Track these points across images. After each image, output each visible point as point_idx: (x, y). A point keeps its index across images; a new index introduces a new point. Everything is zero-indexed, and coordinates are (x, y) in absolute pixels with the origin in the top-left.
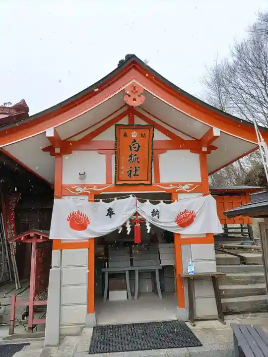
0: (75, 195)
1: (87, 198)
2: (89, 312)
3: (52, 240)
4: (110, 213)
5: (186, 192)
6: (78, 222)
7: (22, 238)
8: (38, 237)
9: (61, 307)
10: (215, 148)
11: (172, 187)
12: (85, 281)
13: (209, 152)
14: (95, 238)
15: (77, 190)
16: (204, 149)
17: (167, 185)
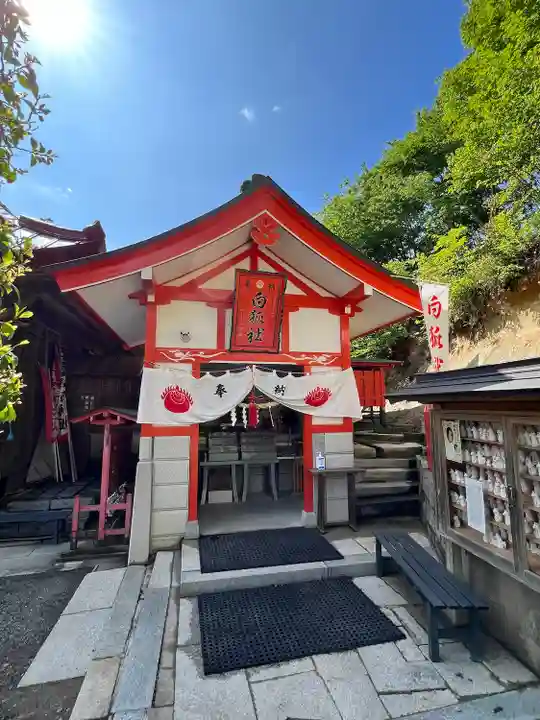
0: (173, 362)
1: (188, 367)
2: (190, 518)
3: (140, 425)
4: (220, 390)
6: (176, 402)
7: (92, 418)
8: (115, 418)
10: (360, 310)
11: (303, 358)
12: (186, 478)
13: (352, 315)
14: (200, 424)
15: (177, 355)
16: (348, 310)
17: (298, 354)
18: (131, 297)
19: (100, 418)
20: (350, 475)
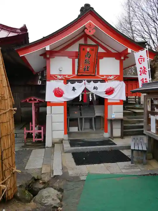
0: (57, 80)
1: (62, 81)
2: (65, 134)
3: (46, 102)
4: (74, 89)
5: (111, 80)
6: (58, 93)
7: (28, 100)
8: (36, 100)
9: (53, 132)
10: (128, 57)
11: (105, 77)
12: (63, 120)
13: (124, 59)
14: (67, 101)
15: (58, 77)
16: (122, 58)
17: (103, 76)
18: (41, 55)
19: (30, 100)
20: (122, 120)
